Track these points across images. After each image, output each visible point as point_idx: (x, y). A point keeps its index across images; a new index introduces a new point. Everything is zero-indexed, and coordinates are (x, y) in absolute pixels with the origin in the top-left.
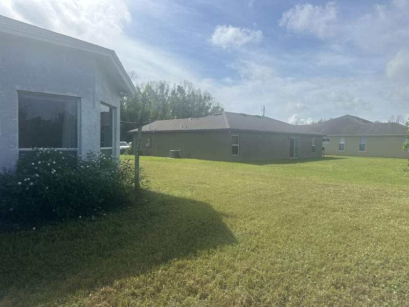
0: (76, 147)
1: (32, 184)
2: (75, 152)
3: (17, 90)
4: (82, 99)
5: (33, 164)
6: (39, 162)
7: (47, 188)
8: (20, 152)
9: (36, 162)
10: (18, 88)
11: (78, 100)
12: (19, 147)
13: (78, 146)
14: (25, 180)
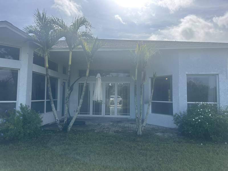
0: (216, 102)
1: (199, 120)
2: (216, 105)
3: (187, 74)
4: (219, 75)
5: (199, 110)
6: (201, 110)
7: (207, 124)
8: (188, 104)
9: (200, 110)
10: (187, 73)
11: (217, 76)
12: (187, 102)
13: (218, 101)
14: (196, 118)
